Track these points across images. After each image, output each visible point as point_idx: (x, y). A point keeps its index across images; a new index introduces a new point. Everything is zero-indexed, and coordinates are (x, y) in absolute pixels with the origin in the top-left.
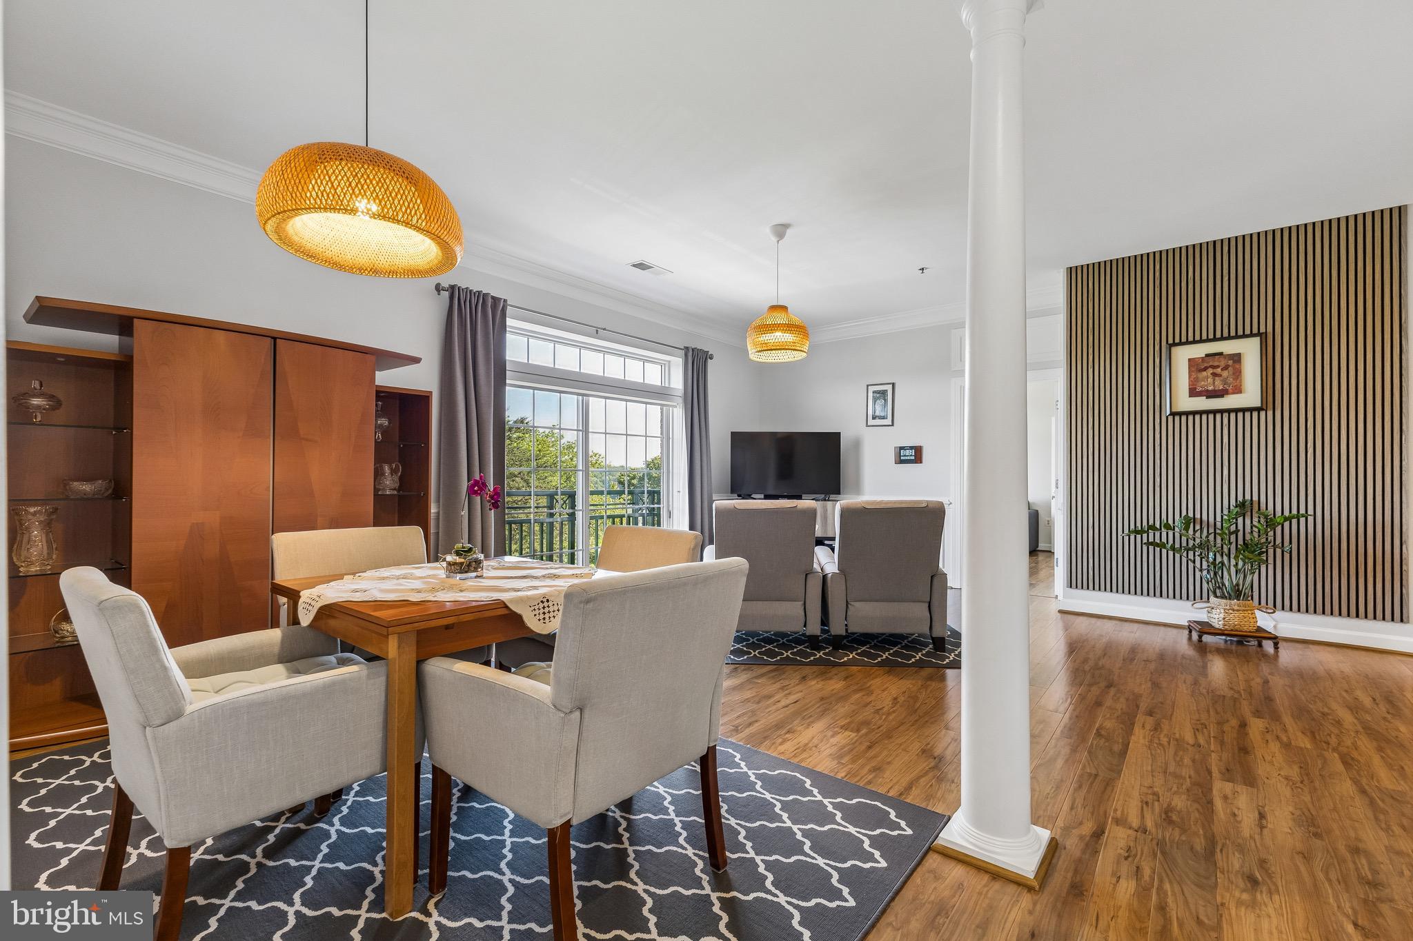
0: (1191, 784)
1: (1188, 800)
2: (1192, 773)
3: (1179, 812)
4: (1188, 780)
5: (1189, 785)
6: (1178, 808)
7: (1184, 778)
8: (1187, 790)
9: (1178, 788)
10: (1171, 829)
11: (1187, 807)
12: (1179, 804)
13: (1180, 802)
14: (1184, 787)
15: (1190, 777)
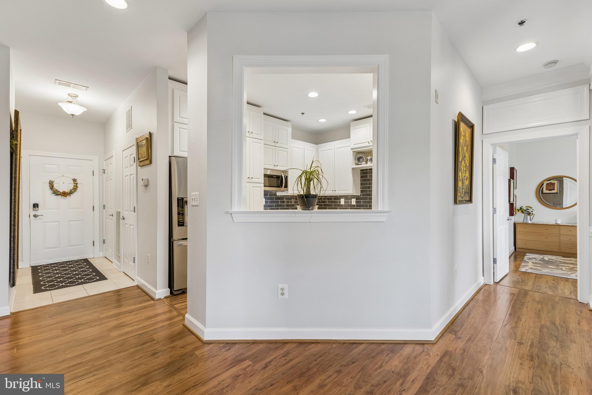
0: (547, 351)
1: (549, 344)
2: (547, 356)
3: (552, 340)
4: (549, 353)
5: (548, 351)
6: (553, 341)
7: (551, 354)
8: (549, 348)
9: (554, 349)
10: (556, 334)
11: (549, 341)
12: (553, 342)
13: (553, 343)
14: (551, 349)
15: (548, 354)
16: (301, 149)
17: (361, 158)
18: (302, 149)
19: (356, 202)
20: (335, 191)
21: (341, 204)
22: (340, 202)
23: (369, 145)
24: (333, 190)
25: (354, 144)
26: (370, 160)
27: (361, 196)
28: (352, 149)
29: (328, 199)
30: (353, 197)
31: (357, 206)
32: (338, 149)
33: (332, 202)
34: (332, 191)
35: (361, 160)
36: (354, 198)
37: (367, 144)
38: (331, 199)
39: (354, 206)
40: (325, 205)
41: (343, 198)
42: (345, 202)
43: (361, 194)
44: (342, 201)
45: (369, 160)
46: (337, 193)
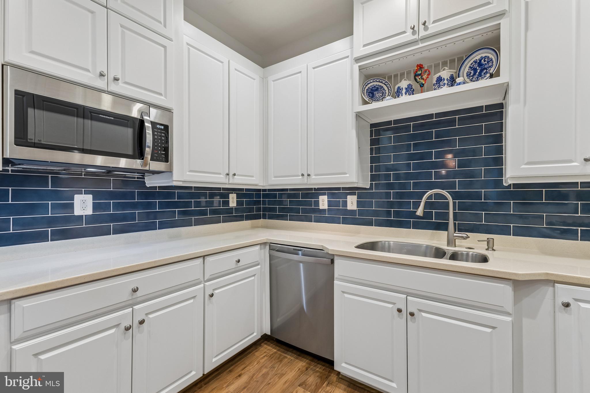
16: (221, 64)
17: (377, 89)
18: (222, 62)
19: (359, 204)
20: (309, 175)
21: (321, 207)
22: (317, 203)
23: (416, 37)
24: (303, 175)
25: (365, 46)
26: (406, 89)
27: (371, 188)
28: (357, 60)
29: (290, 196)
30: (352, 190)
31: (361, 213)
32: (315, 70)
33: (300, 203)
34: (301, 177)
35: (377, 95)
36: (354, 194)
37: (409, 36)
38: (296, 196)
39: (353, 212)
40: (281, 210)
41: (324, 194)
42: (330, 204)
43: (372, 184)
44: (324, 202)
45: (404, 91)
46: (313, 182)
